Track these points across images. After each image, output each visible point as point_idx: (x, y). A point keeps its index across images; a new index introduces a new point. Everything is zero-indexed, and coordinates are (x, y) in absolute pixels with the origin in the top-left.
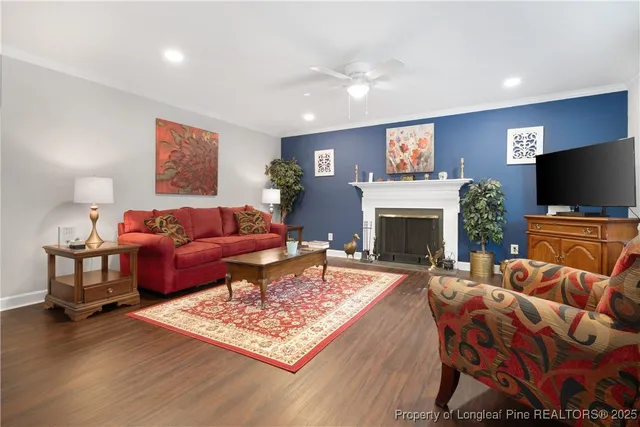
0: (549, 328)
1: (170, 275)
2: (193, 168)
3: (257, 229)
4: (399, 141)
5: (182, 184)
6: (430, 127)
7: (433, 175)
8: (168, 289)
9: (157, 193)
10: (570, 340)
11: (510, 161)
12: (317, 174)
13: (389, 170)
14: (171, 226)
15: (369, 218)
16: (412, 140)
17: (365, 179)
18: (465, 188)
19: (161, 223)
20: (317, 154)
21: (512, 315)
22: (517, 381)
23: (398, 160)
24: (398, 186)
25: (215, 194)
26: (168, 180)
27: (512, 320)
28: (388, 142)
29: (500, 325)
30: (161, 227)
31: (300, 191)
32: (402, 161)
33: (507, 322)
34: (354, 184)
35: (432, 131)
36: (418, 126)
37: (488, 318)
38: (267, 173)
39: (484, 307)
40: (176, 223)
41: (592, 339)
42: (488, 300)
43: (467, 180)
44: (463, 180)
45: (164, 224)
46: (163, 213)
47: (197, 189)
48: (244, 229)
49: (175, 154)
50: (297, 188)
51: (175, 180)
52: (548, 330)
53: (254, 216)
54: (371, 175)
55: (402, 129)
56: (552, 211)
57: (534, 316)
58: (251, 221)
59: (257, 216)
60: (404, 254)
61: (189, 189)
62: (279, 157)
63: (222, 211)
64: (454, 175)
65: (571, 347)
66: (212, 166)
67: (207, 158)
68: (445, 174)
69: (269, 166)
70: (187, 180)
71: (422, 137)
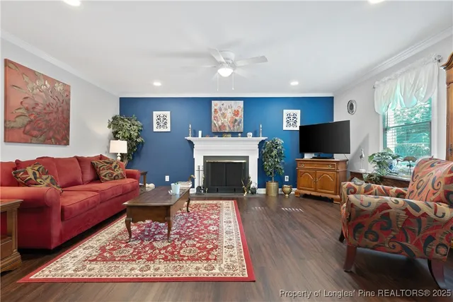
0: (425, 213)
1: (57, 228)
2: (47, 118)
3: (117, 175)
4: (221, 110)
5: (35, 133)
6: (241, 103)
7: (244, 134)
8: (55, 243)
9: (5, 141)
10: (434, 217)
11: (285, 128)
12: (155, 130)
13: (214, 130)
14: (44, 177)
15: (199, 162)
16: (229, 110)
17: (195, 135)
18: (261, 144)
19: (34, 174)
20: (155, 114)
21: (406, 210)
22: (401, 244)
23: (220, 123)
24: (221, 141)
25: (67, 144)
26: (20, 128)
27: (405, 212)
28: (213, 110)
29: (398, 216)
30: (36, 178)
31: (142, 143)
32: (222, 123)
33: (403, 214)
34: (189, 138)
35: (242, 106)
36: (233, 102)
37: (391, 214)
38: (109, 126)
39: (389, 208)
40: (47, 173)
41: (444, 214)
42: (390, 204)
43: (264, 138)
44: (262, 138)
45: (38, 176)
46: (29, 163)
47: (50, 139)
48: (105, 176)
49: (26, 101)
50: (139, 140)
51: (28, 128)
52: (425, 215)
53: (111, 163)
54: (200, 132)
55: (223, 102)
56: (308, 156)
57: (417, 208)
58: (110, 169)
59: (114, 164)
60: (225, 187)
61: (42, 138)
62: (118, 113)
63: (80, 160)
64: (255, 135)
65: (435, 220)
66: (65, 116)
67: (60, 109)
68: (251, 134)
69: (111, 120)
70: (40, 129)
71: (236, 109)
